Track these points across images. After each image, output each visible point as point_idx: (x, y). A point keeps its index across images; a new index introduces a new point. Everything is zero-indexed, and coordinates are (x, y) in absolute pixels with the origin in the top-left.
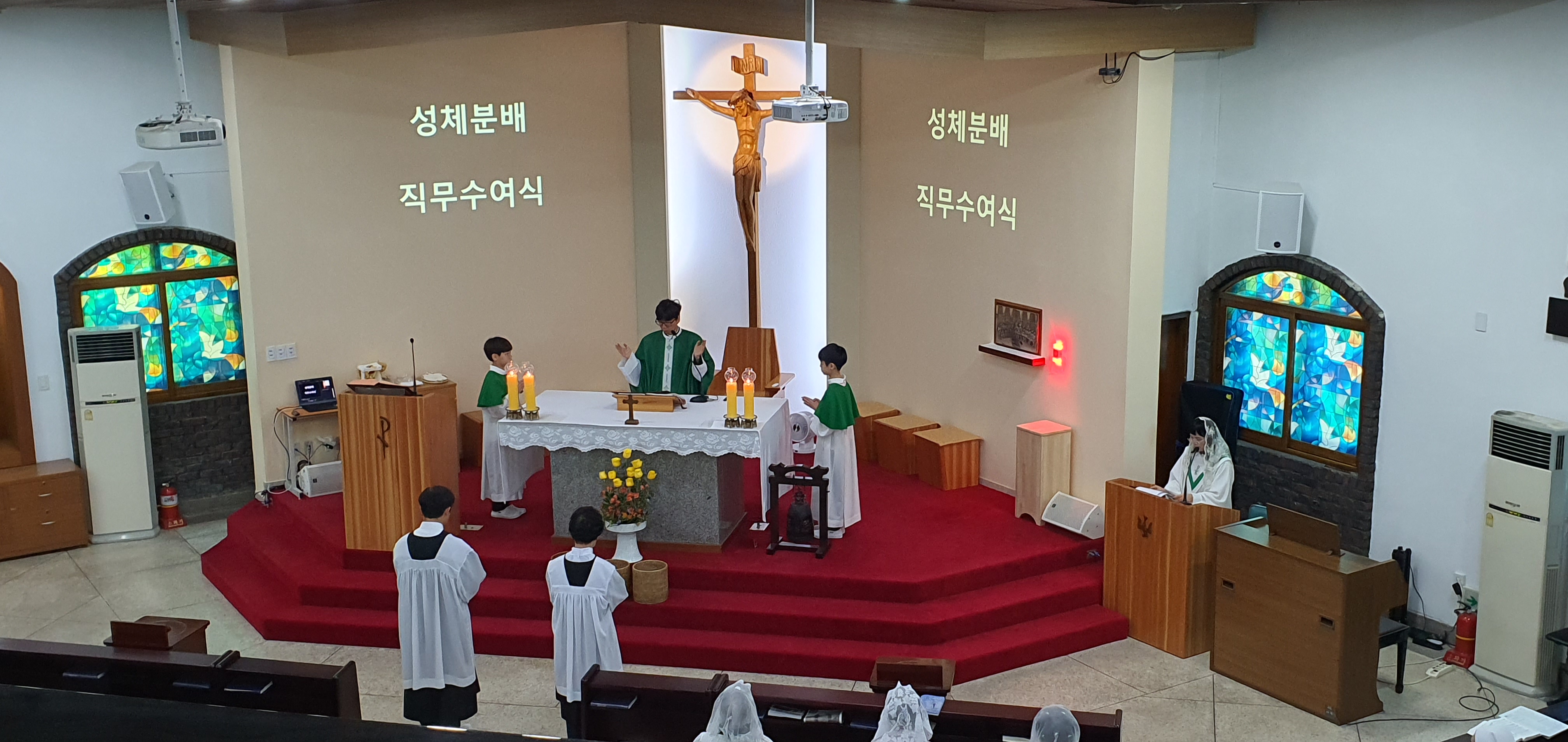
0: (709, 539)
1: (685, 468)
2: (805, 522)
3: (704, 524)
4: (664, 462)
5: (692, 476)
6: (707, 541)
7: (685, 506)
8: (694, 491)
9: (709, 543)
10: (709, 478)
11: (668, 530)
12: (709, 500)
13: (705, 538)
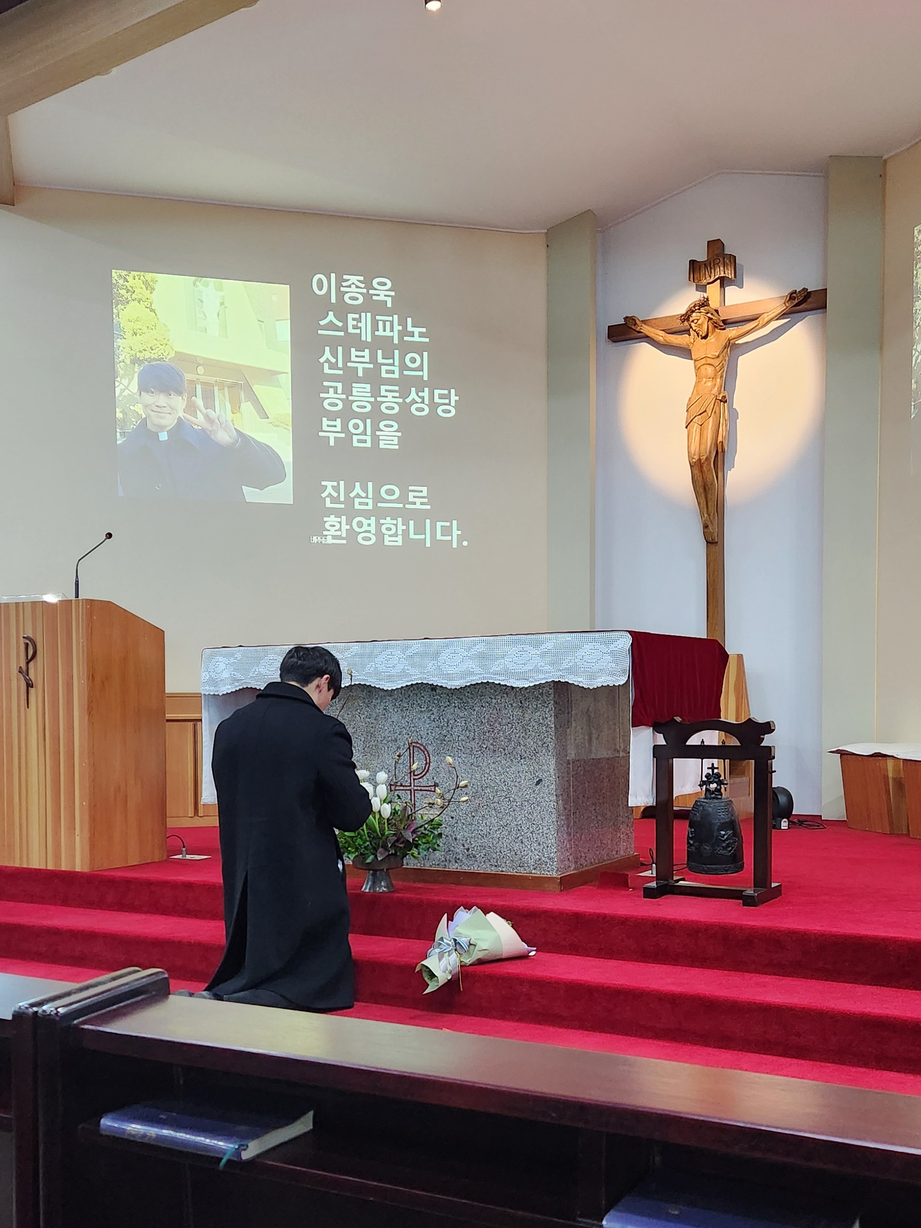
0: (539, 863)
1: (497, 724)
2: (723, 833)
3: (529, 834)
4: (462, 715)
5: (510, 740)
6: (535, 869)
7: (496, 799)
8: (513, 769)
9: (537, 873)
10: (540, 743)
11: (466, 846)
12: (539, 787)
13: (532, 862)
